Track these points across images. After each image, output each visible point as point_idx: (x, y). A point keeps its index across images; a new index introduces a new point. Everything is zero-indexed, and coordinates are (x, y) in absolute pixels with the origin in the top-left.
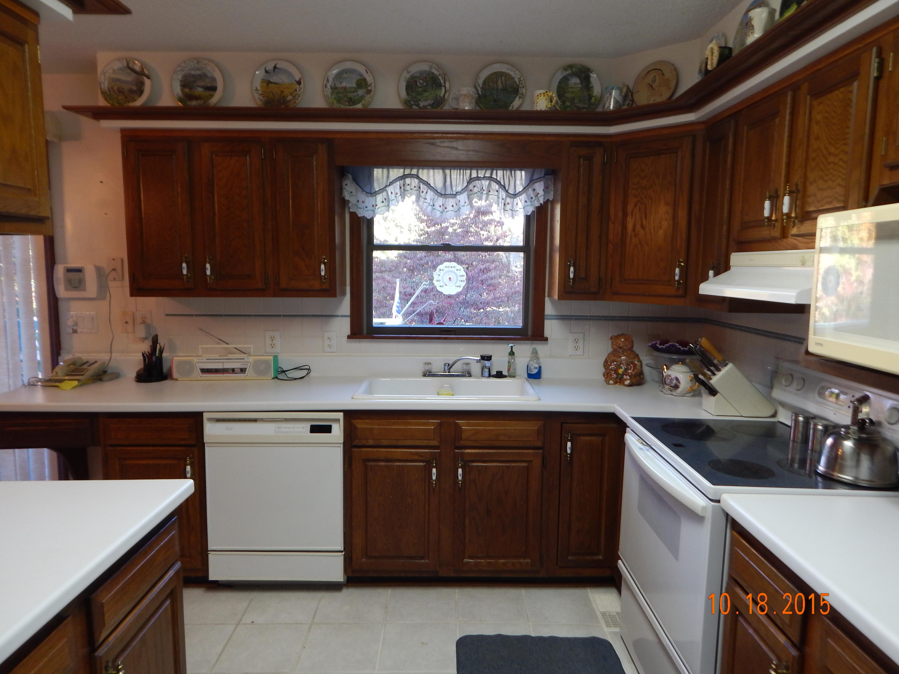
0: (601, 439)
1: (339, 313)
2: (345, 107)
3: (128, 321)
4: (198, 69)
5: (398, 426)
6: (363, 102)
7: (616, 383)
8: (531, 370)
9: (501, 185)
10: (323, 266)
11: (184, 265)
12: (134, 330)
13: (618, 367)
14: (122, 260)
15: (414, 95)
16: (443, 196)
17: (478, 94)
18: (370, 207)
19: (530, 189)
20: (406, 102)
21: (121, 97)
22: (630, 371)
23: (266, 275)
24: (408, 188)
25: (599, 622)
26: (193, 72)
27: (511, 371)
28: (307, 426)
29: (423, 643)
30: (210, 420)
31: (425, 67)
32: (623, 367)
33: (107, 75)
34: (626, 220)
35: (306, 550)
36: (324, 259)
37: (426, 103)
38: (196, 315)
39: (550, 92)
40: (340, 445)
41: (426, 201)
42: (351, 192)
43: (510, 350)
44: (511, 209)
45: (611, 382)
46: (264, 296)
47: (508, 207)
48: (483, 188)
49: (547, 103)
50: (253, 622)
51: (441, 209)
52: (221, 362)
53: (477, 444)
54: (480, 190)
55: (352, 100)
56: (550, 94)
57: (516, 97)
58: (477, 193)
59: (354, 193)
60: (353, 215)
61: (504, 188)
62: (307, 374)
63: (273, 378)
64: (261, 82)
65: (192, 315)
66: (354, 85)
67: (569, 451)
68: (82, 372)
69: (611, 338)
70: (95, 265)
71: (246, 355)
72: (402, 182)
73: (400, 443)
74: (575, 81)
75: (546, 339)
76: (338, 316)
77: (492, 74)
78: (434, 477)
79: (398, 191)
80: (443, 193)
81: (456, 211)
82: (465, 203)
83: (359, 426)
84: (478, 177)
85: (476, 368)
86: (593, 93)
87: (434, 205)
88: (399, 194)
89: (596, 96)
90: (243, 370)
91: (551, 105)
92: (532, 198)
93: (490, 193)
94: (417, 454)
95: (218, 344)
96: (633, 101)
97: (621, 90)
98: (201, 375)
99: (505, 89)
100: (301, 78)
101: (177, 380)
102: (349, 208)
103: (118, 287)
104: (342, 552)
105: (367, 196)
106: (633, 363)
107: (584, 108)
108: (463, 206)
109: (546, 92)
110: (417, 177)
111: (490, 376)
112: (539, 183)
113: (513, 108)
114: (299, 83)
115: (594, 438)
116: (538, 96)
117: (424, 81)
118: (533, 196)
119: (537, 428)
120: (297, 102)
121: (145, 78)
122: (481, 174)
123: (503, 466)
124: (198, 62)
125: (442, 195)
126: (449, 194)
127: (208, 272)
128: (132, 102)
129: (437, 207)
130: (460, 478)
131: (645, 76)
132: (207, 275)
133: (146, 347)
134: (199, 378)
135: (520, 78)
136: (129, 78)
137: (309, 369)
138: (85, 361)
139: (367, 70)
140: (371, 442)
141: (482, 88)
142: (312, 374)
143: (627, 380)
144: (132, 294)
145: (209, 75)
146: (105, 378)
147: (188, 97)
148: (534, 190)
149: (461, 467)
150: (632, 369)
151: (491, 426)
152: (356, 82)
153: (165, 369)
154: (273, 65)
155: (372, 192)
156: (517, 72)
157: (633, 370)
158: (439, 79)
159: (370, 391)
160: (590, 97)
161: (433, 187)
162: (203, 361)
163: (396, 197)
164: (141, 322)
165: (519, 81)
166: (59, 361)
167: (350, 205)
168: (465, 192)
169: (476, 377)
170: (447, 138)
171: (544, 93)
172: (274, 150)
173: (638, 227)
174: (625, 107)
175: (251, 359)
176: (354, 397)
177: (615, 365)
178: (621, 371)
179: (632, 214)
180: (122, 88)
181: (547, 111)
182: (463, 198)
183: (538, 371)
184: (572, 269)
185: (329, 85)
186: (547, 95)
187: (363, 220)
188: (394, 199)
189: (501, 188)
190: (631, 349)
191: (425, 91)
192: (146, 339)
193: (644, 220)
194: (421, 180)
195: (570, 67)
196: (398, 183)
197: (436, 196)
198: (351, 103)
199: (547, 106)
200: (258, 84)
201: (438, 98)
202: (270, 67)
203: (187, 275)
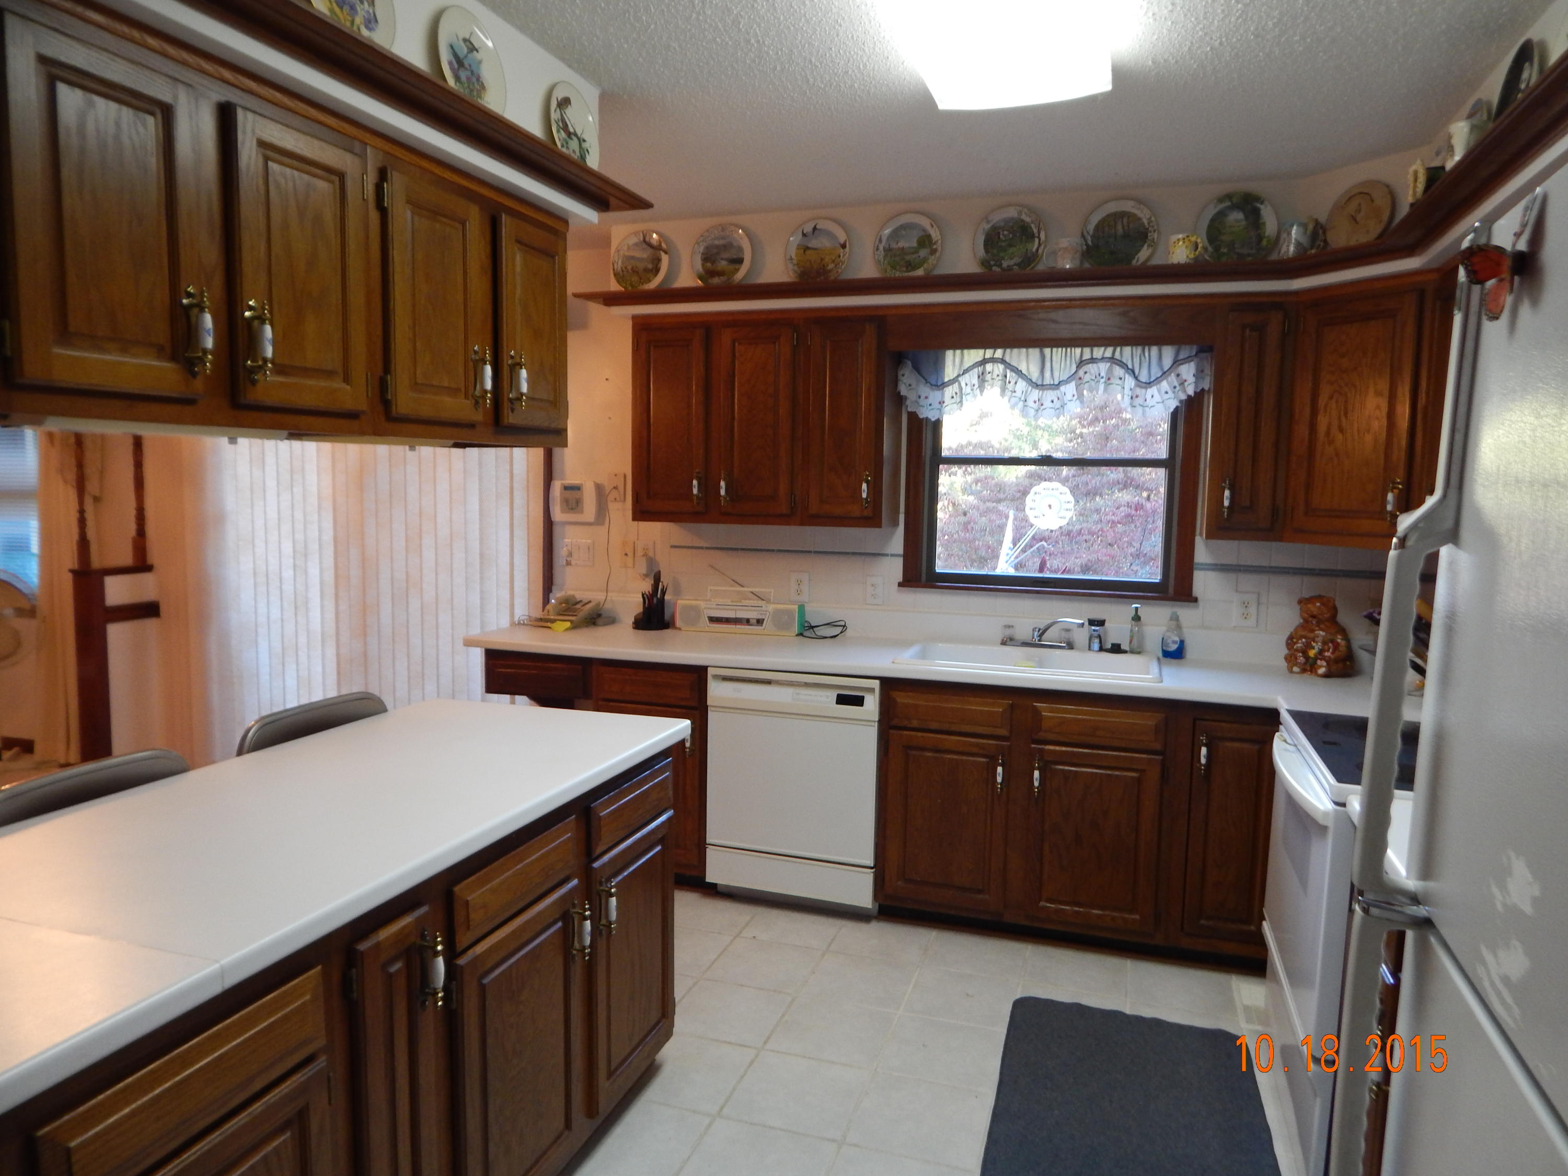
0: (1256, 747)
1: (889, 552)
2: (901, 275)
3: (628, 553)
4: (723, 238)
5: (954, 703)
6: (925, 265)
7: (1304, 671)
8: (1167, 645)
9: (1128, 368)
10: (864, 486)
11: (695, 482)
12: (634, 565)
13: (1308, 646)
14: (625, 476)
15: (995, 251)
16: (1040, 387)
17: (1087, 245)
18: (937, 406)
19: (1173, 374)
20: (984, 263)
21: (635, 279)
22: (1327, 654)
23: (793, 496)
24: (988, 377)
25: (1237, 1016)
26: (717, 242)
27: (1135, 641)
28: (833, 695)
29: (968, 995)
30: (716, 677)
31: (1012, 213)
32: (1317, 646)
33: (622, 253)
34: (1317, 419)
35: (826, 859)
36: (868, 476)
37: (1012, 263)
38: (707, 548)
39: (1192, 236)
40: (873, 724)
41: (1014, 394)
42: (910, 385)
43: (1134, 613)
44: (1142, 404)
45: (1296, 669)
46: (788, 524)
47: (1139, 401)
48: (1099, 375)
49: (1188, 252)
50: (754, 937)
51: (1036, 406)
52: (732, 610)
53: (1061, 739)
54: (1094, 378)
55: (910, 265)
56: (1193, 239)
57: (1143, 246)
58: (1088, 382)
59: (914, 386)
60: (913, 416)
61: (1132, 373)
62: (841, 632)
63: (797, 635)
64: (797, 249)
65: (702, 548)
66: (915, 245)
67: (1203, 761)
68: (575, 612)
69: (1300, 602)
70: (595, 482)
71: (764, 602)
72: (981, 369)
73: (954, 728)
74: (1236, 217)
75: (1195, 600)
76: (887, 555)
77: (1108, 216)
78: (999, 779)
79: (975, 381)
80: (1039, 383)
81: (1058, 409)
82: (1074, 396)
83: (899, 700)
84: (1092, 358)
85: (1081, 637)
86: (1265, 233)
87: (1026, 401)
88: (977, 386)
89: (1268, 237)
90: (760, 622)
91: (1194, 254)
92: (1175, 387)
93: (1110, 382)
94: (977, 745)
95: (732, 586)
96: (1325, 241)
97: (1304, 226)
98: (709, 625)
99: (1126, 236)
100: (846, 241)
101: (680, 629)
102: (907, 406)
103: (618, 510)
104: (872, 868)
105: (932, 390)
106: (1333, 641)
107: (1249, 255)
108: (1070, 401)
109: (1188, 237)
110: (1003, 361)
111: (1101, 649)
112: (1187, 364)
113: (1138, 261)
114: (844, 246)
115: (1246, 746)
116: (1174, 243)
117: (1010, 233)
118: (1177, 385)
119: (1154, 724)
120: (840, 271)
121: (663, 254)
122: (1098, 352)
123: (1101, 774)
124: (723, 230)
125: (1037, 386)
126: (1047, 385)
127: (723, 492)
128: (647, 283)
129: (1030, 403)
130: (1036, 784)
131: (1345, 204)
132: (721, 496)
133: (647, 586)
134: (707, 629)
135: (1150, 219)
136: (645, 254)
137: (844, 626)
138: (579, 600)
139: (933, 223)
140: (915, 723)
141: (1093, 237)
142: (849, 632)
143: (1321, 666)
144: (635, 518)
145: (735, 244)
146: (599, 621)
147: (708, 273)
148: (1178, 375)
149: (1039, 769)
150: (1331, 650)
151: (1085, 714)
152: (917, 240)
153: (667, 616)
154: (813, 226)
155: (939, 384)
156: (1146, 210)
157: (1332, 653)
158: (1031, 227)
159: (923, 655)
160: (1260, 238)
161: (1027, 375)
162: (712, 606)
163: (972, 390)
164: (642, 554)
165: (1148, 223)
166: (550, 599)
167: (908, 402)
168: (1072, 380)
169: (1081, 650)
170: (1042, 307)
171: (1184, 239)
172: (809, 334)
173: (1335, 430)
174: (1313, 251)
175: (771, 607)
176: (896, 662)
177: (1303, 643)
178: (1312, 653)
179: (1325, 410)
180: (636, 267)
181: (1189, 263)
182: (1070, 389)
183: (1178, 648)
184: (1227, 493)
185: (881, 248)
186: (1189, 240)
187: (926, 423)
188: (969, 394)
189: (1129, 373)
190: (1333, 619)
191: (1011, 246)
192: (646, 576)
193: (1343, 418)
194: (1008, 365)
195: (1229, 197)
196: (976, 370)
197: (1030, 388)
198: (910, 268)
199: (1187, 257)
200: (793, 252)
201: (1029, 254)
202: (808, 228)
203: (697, 496)
